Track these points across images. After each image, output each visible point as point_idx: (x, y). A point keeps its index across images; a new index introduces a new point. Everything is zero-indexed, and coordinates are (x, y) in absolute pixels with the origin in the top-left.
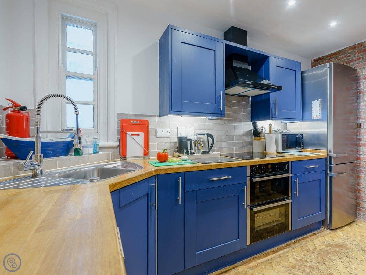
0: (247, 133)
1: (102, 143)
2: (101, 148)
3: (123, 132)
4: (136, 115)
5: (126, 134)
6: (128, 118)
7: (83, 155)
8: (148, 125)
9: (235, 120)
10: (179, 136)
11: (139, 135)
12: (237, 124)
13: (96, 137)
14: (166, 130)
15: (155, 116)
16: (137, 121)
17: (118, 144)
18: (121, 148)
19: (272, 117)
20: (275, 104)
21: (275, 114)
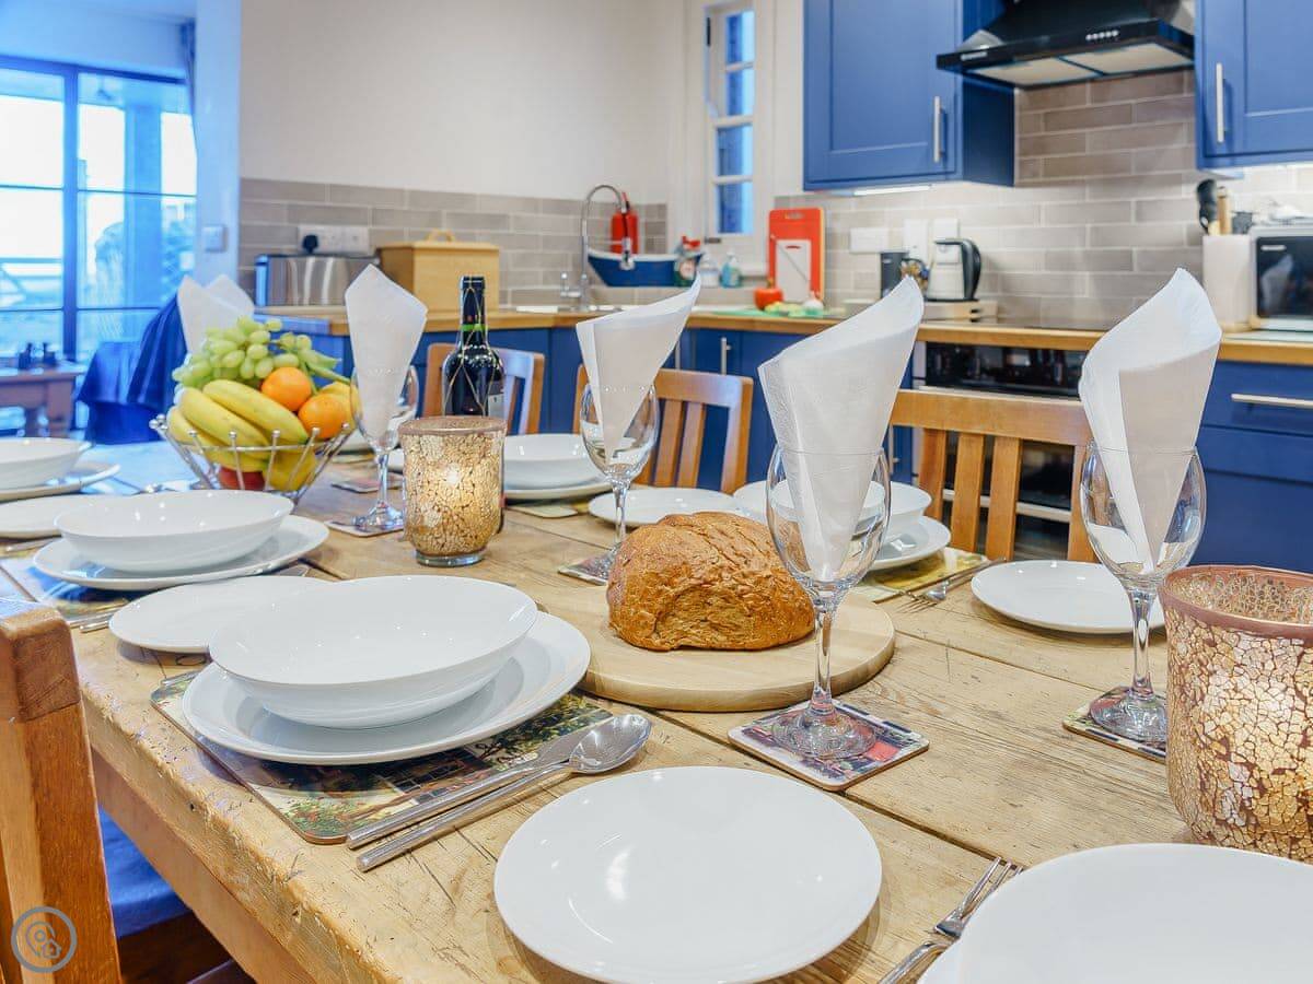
3: (771, 240)
8: (819, 224)
9: (1139, 181)
11: (799, 247)
16: (798, 212)
19: (1208, 155)
20: (1227, 88)
21: (1228, 135)
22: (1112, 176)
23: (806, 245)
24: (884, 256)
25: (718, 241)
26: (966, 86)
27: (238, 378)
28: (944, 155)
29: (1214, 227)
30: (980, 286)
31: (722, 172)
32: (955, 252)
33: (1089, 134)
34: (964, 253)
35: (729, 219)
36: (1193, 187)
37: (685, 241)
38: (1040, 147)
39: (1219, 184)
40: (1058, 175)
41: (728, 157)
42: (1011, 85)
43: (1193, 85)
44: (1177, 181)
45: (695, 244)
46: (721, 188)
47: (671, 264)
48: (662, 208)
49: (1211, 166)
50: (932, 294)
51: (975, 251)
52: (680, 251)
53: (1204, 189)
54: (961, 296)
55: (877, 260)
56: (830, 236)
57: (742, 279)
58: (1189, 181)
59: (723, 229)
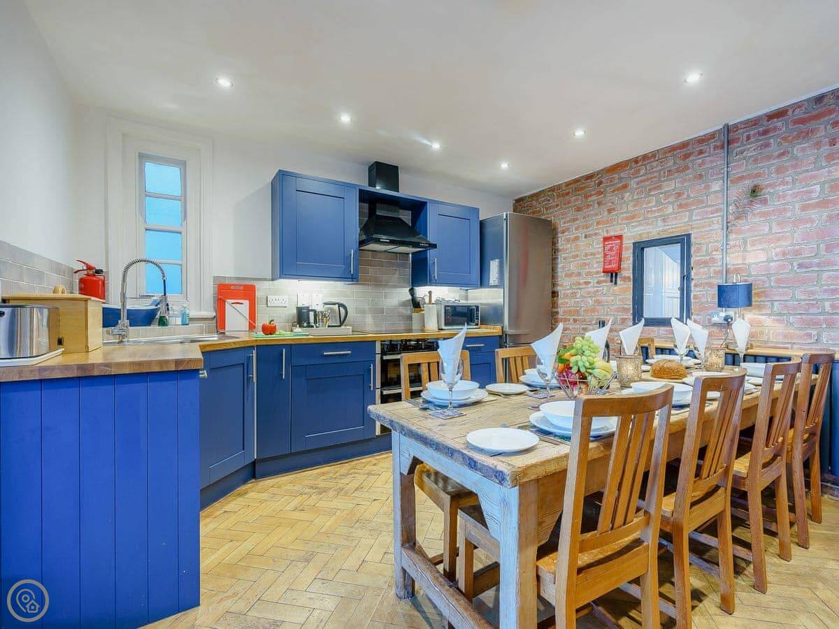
0: (404, 304)
1: (193, 313)
2: (191, 319)
3: (221, 299)
4: (238, 278)
5: (225, 302)
6: (227, 282)
7: (169, 326)
8: (255, 292)
9: (386, 286)
10: (300, 305)
11: (242, 304)
12: (387, 290)
13: (185, 305)
14: (280, 297)
15: (266, 280)
16: (241, 286)
17: (215, 314)
18: (218, 320)
19: (431, 282)
22: (378, 283)
23: (246, 303)
24: (299, 308)
36: (406, 290)
54: (339, 324)
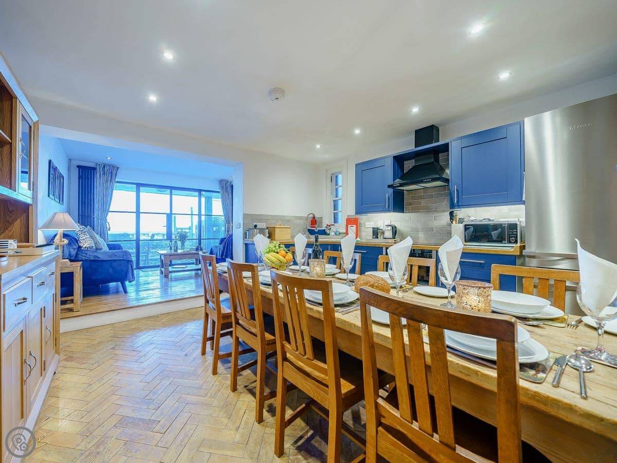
5: (348, 226)
8: (358, 221)
9: (435, 211)
12: (436, 214)
14: (370, 223)
16: (353, 219)
19: (452, 206)
20: (457, 191)
21: (458, 201)
22: (428, 210)
23: (355, 226)
24: (373, 228)
25: (334, 225)
26: (393, 191)
27: (275, 252)
28: (388, 206)
29: (454, 222)
30: (396, 236)
31: (334, 210)
32: (390, 228)
33: (422, 201)
34: (393, 228)
35: (336, 220)
36: (449, 213)
37: (327, 225)
38: (410, 204)
39: (455, 212)
40: (415, 210)
41: (335, 207)
42: (404, 190)
43: (449, 189)
44: (444, 211)
45: (329, 226)
46: (334, 213)
47: (325, 230)
48: (322, 218)
49: (453, 208)
50: (385, 237)
51: (395, 227)
52: (326, 227)
53: (451, 214)
54: (392, 237)
55: (371, 230)
56: (360, 223)
57: (340, 233)
58: (448, 211)
59: (335, 222)
